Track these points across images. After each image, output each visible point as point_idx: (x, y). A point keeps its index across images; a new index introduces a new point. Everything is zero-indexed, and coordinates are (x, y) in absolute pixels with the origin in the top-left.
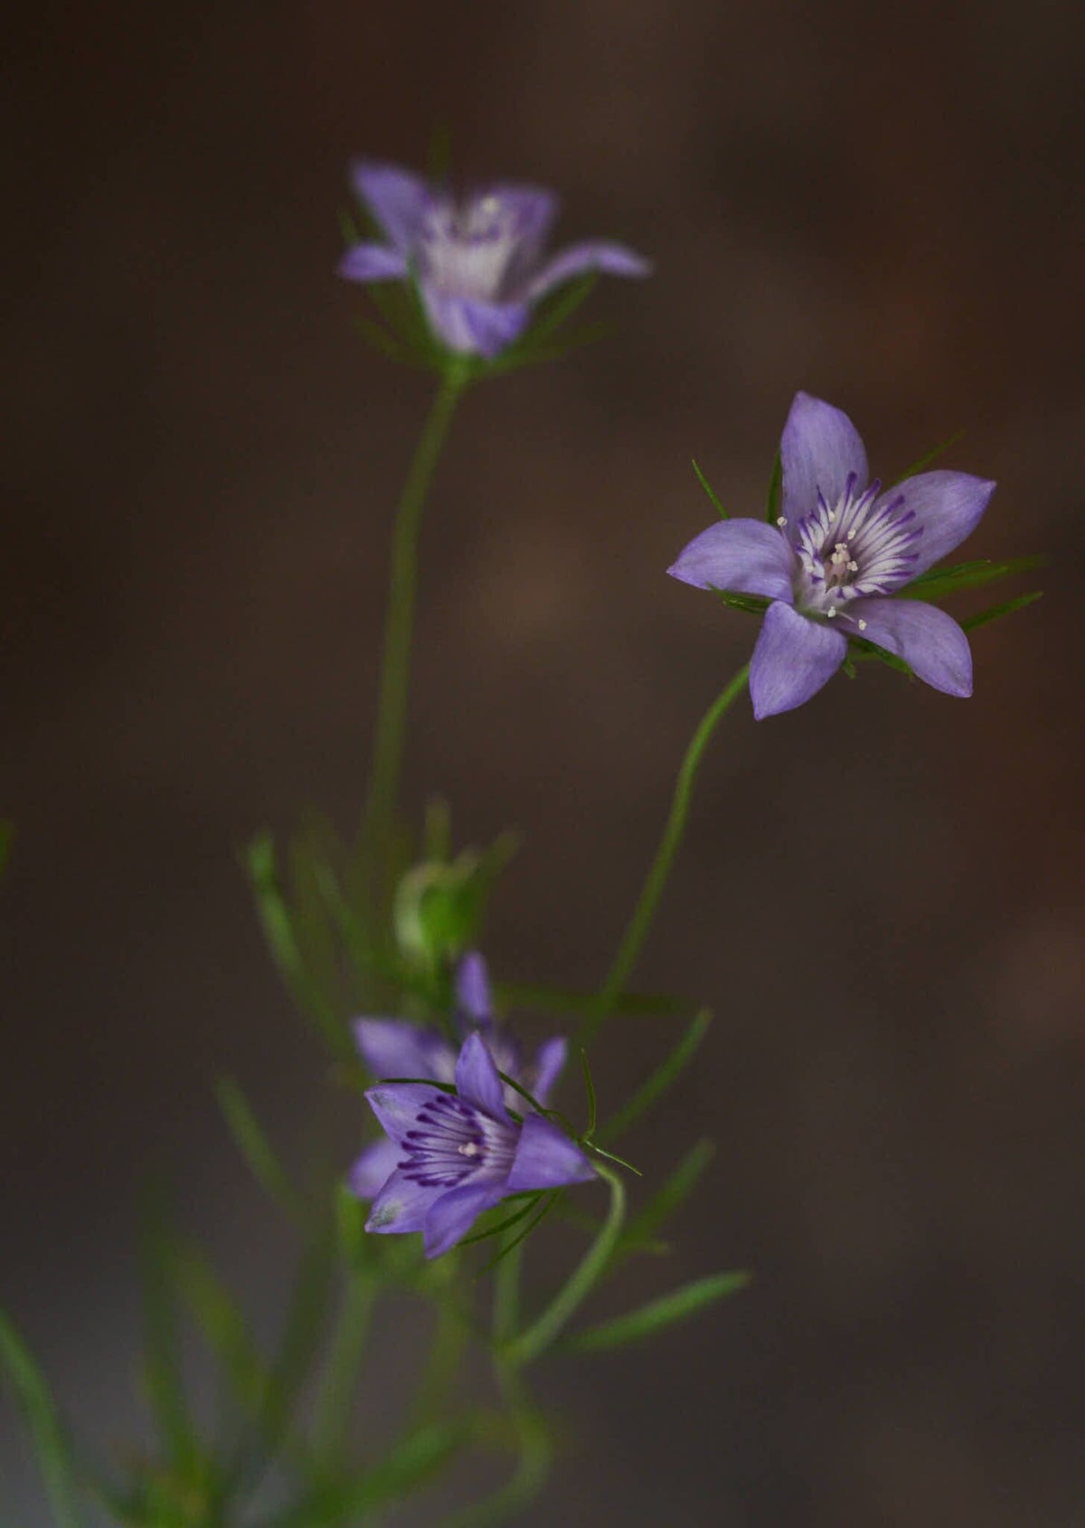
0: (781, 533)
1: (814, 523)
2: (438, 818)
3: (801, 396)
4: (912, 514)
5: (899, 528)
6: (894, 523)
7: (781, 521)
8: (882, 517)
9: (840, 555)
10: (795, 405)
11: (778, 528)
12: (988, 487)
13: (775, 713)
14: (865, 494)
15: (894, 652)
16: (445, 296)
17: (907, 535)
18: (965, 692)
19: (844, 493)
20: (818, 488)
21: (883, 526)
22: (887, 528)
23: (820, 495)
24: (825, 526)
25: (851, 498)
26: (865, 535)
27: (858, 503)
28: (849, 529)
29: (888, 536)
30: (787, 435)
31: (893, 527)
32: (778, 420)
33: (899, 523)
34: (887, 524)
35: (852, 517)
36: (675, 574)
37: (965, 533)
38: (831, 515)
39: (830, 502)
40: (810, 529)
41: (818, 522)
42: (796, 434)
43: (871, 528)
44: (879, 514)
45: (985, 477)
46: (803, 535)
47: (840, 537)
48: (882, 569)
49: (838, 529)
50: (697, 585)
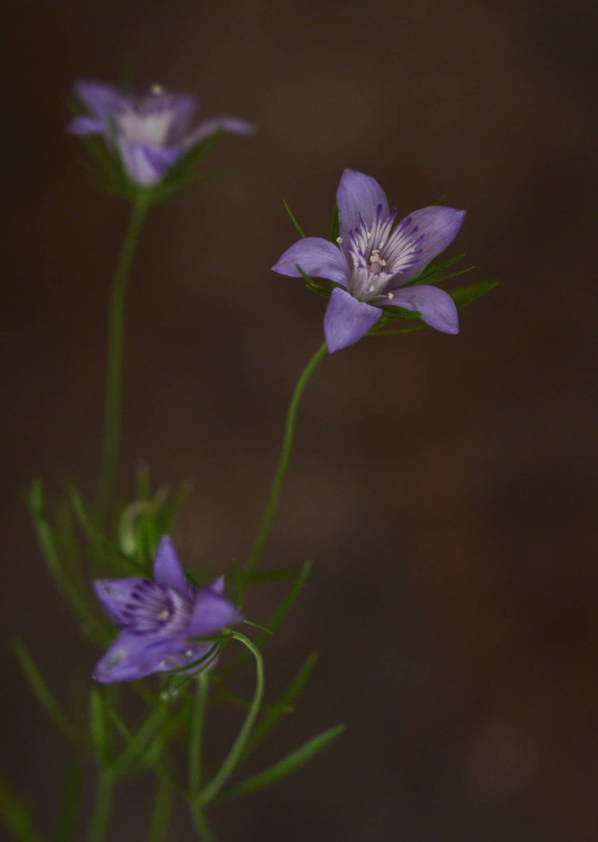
0: (339, 248)
1: (358, 235)
2: (143, 474)
3: (347, 171)
4: (416, 228)
5: (409, 238)
6: (406, 236)
7: (339, 239)
8: (399, 232)
9: (375, 257)
10: (343, 176)
11: (337, 244)
12: (461, 214)
13: (341, 348)
14: (388, 219)
15: (410, 309)
16: (132, 146)
17: (414, 241)
18: (454, 331)
19: (375, 219)
20: (359, 213)
21: (400, 238)
22: (402, 239)
23: (361, 219)
24: (365, 238)
25: (380, 222)
26: (389, 246)
27: (385, 225)
28: (380, 242)
29: (403, 244)
30: (340, 190)
31: (405, 238)
32: (335, 183)
33: (409, 235)
34: (402, 237)
35: (380, 236)
36: (276, 270)
37: (449, 241)
38: (369, 234)
39: (368, 224)
40: (356, 239)
41: (361, 235)
42: (345, 190)
43: (393, 241)
44: (397, 231)
45: (458, 208)
46: (353, 243)
47: (375, 246)
48: (401, 262)
49: (373, 243)
50: (290, 275)
